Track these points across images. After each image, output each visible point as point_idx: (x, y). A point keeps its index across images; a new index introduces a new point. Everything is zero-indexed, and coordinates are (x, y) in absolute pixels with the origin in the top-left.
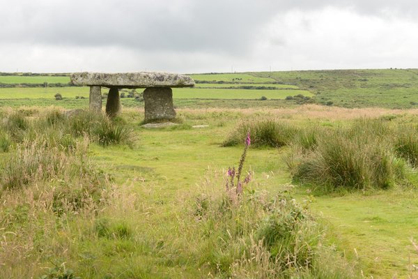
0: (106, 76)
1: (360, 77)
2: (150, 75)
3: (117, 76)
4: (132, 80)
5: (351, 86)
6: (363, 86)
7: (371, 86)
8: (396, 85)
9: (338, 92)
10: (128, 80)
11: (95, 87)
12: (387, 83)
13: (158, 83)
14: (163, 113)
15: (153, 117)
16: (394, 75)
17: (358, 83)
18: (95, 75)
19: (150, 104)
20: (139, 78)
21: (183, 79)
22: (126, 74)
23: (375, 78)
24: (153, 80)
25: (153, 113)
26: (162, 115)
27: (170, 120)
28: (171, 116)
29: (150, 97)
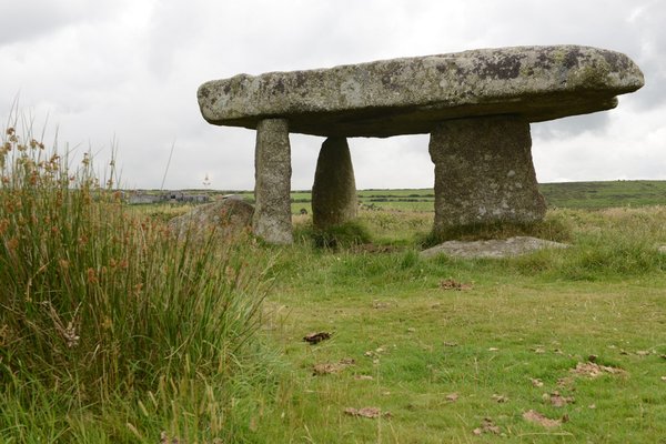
0: (301, 79)
1: (589, 189)
2: (461, 61)
3: (339, 75)
4: (395, 86)
5: (581, 197)
6: (593, 197)
7: (601, 197)
8: (626, 196)
9: (569, 203)
10: (377, 86)
11: (267, 123)
12: (617, 193)
13: (495, 86)
14: (498, 204)
15: (463, 220)
16: (623, 186)
17: (588, 195)
18: (267, 78)
19: (455, 175)
20: (421, 74)
21: (601, 60)
22: (372, 67)
23: (604, 189)
24: (472, 78)
25: (465, 204)
26: (497, 212)
27: (526, 229)
28: (530, 216)
29: (453, 151)
